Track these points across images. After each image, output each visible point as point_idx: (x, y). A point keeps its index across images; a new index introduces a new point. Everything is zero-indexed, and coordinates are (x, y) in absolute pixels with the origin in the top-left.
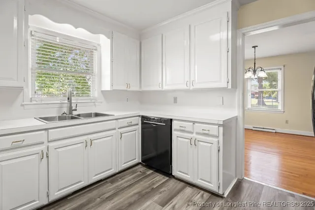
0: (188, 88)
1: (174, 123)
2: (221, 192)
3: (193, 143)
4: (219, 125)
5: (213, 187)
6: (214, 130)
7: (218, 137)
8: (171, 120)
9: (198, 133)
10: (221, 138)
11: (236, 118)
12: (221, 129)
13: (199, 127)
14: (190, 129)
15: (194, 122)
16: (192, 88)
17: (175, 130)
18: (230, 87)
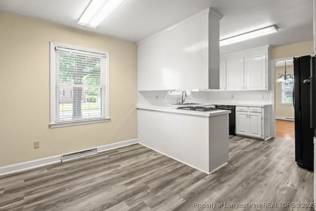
0: (243, 90)
1: (237, 108)
2: (263, 138)
3: (248, 117)
4: (262, 107)
5: (259, 136)
6: (259, 110)
7: (261, 113)
8: (235, 106)
9: (250, 112)
10: (263, 114)
11: (271, 105)
12: (263, 109)
13: (251, 109)
14: (247, 110)
15: (248, 107)
16: (245, 90)
17: (238, 111)
18: (267, 90)
